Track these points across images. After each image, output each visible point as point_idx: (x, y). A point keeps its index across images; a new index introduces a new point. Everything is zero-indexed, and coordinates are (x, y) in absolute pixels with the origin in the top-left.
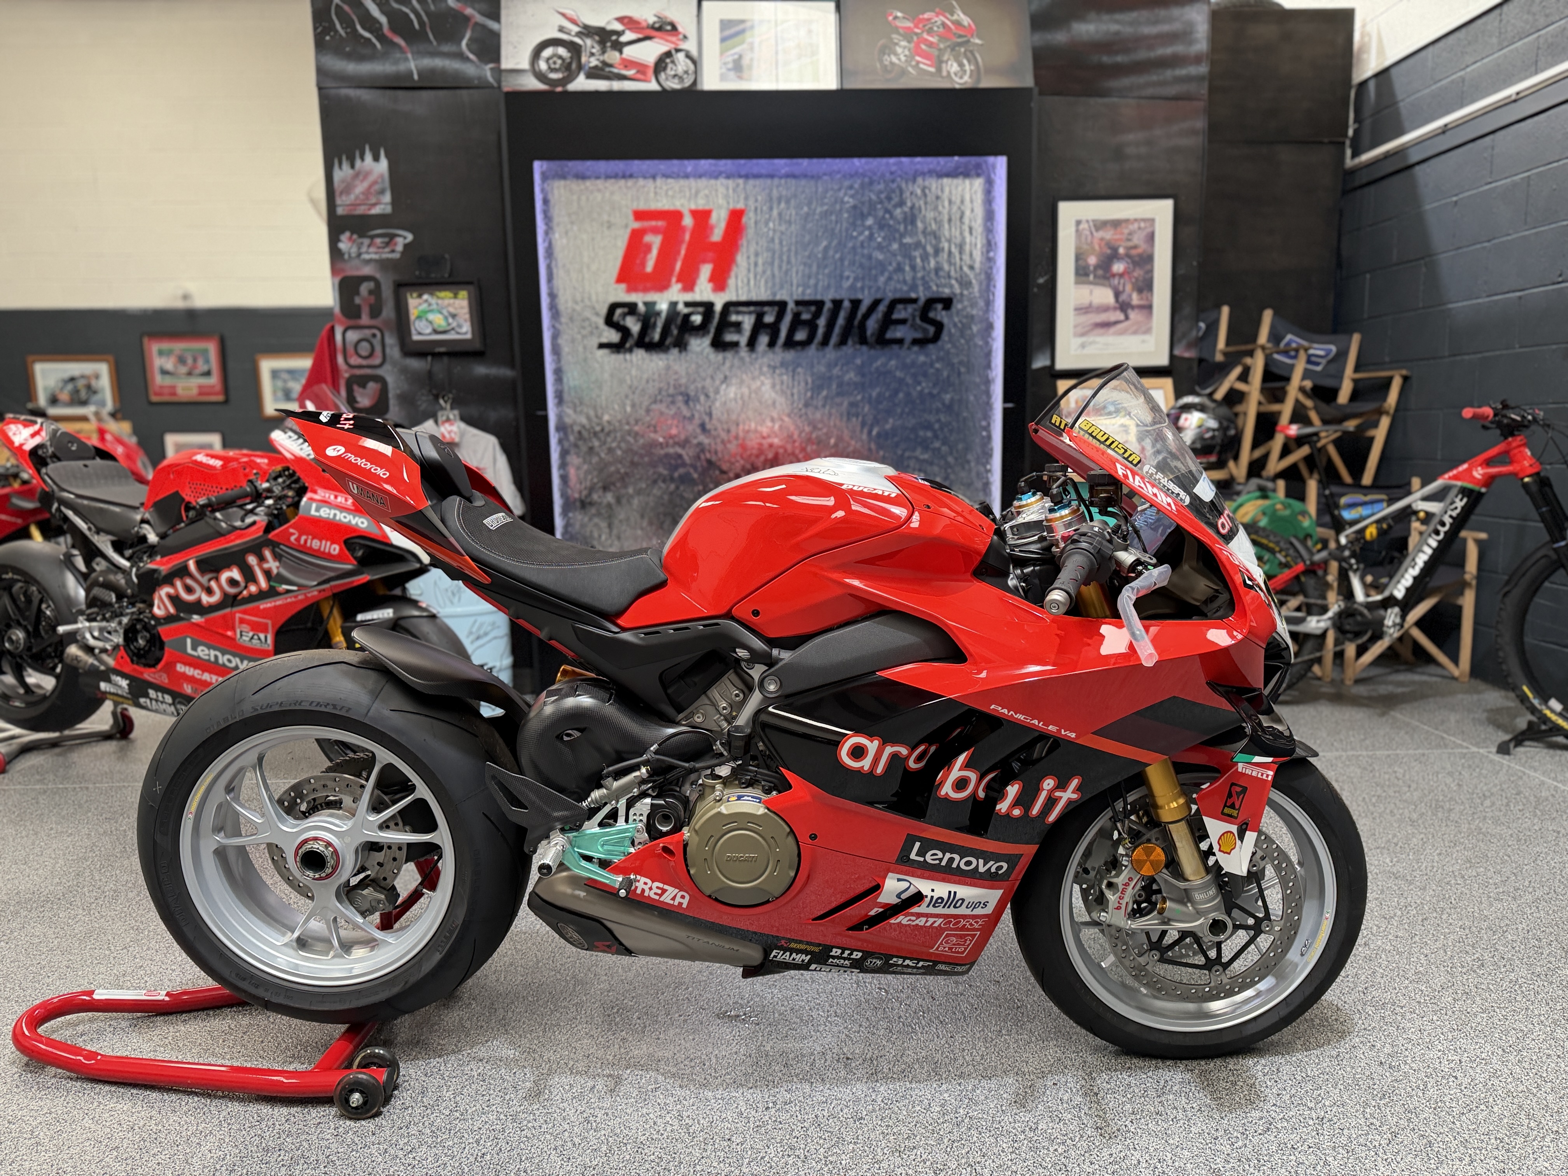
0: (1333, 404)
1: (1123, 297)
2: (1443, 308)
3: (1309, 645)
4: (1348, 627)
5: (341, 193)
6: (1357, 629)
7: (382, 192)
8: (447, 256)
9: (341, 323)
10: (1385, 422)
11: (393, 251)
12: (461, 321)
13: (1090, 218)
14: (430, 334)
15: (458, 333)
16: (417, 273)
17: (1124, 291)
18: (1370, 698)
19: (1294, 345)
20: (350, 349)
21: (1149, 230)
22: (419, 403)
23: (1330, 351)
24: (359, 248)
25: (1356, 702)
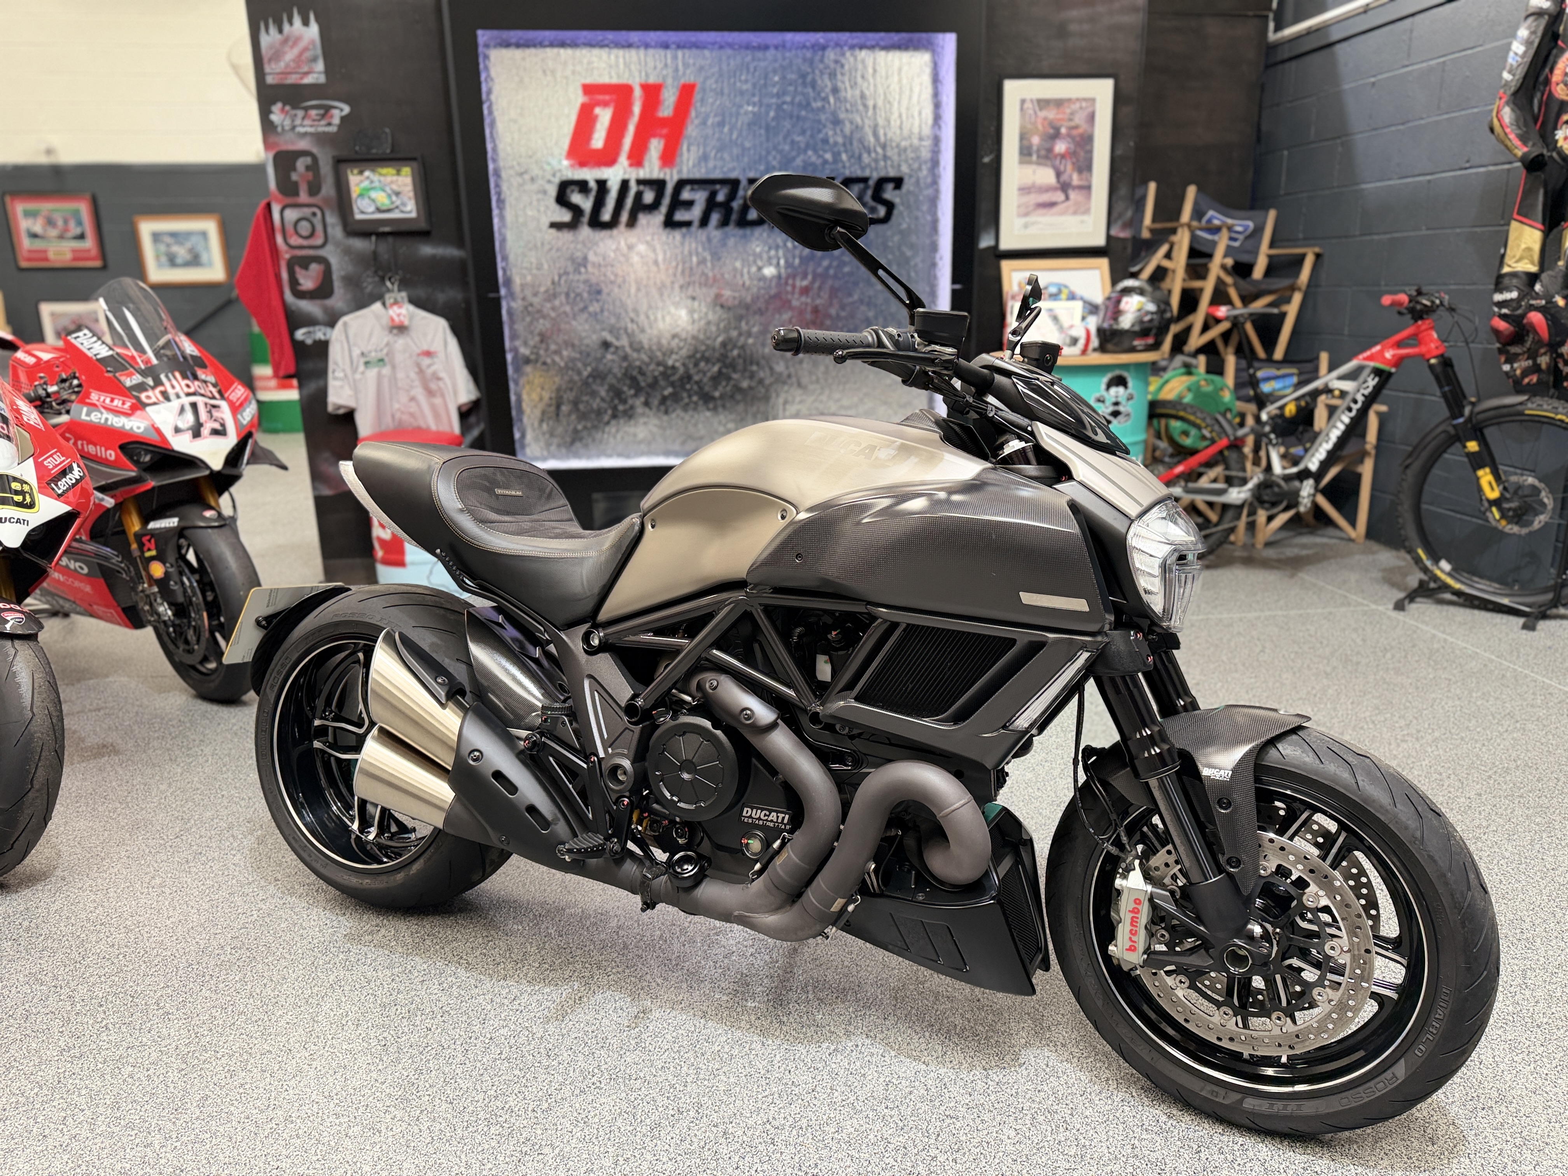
0: (1248, 279)
1: (1064, 178)
2: (1357, 187)
3: (1230, 514)
4: (1266, 498)
5: (270, 60)
6: (1274, 499)
7: (314, 60)
8: (387, 130)
9: (278, 201)
10: (1297, 298)
11: (329, 124)
12: (405, 199)
13: (1035, 97)
14: (373, 213)
15: (402, 212)
16: (357, 148)
17: (1065, 171)
18: (1279, 561)
19: (1216, 222)
20: (290, 228)
21: (1090, 110)
22: (365, 284)
23: (1246, 228)
24: (293, 121)
25: (1266, 564)
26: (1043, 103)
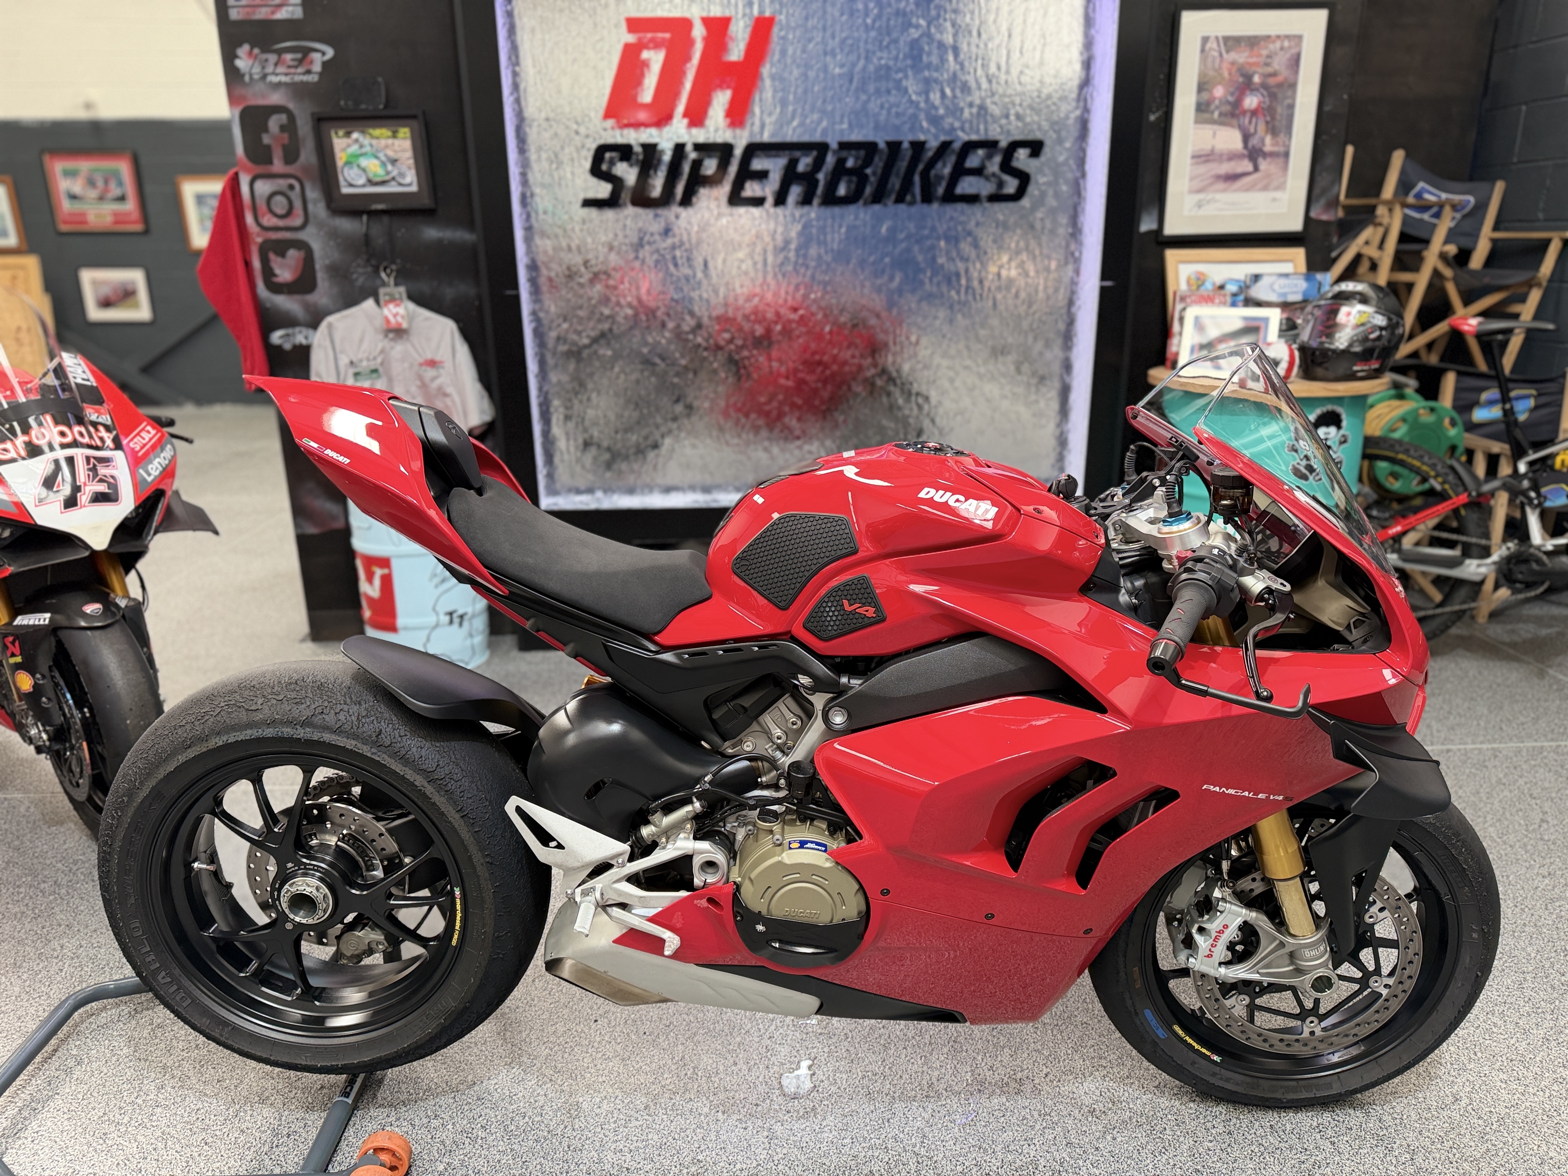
0: (1467, 271)
1: (1254, 142)
8: (380, 79)
9: (246, 170)
10: (1535, 296)
11: (309, 72)
12: (404, 168)
13: (1220, 34)
14: (364, 186)
15: (400, 184)
16: (342, 103)
17: (1255, 132)
20: (261, 204)
21: (1294, 51)
22: (355, 276)
23: (1466, 203)
24: (263, 68)
26: (1232, 42)
